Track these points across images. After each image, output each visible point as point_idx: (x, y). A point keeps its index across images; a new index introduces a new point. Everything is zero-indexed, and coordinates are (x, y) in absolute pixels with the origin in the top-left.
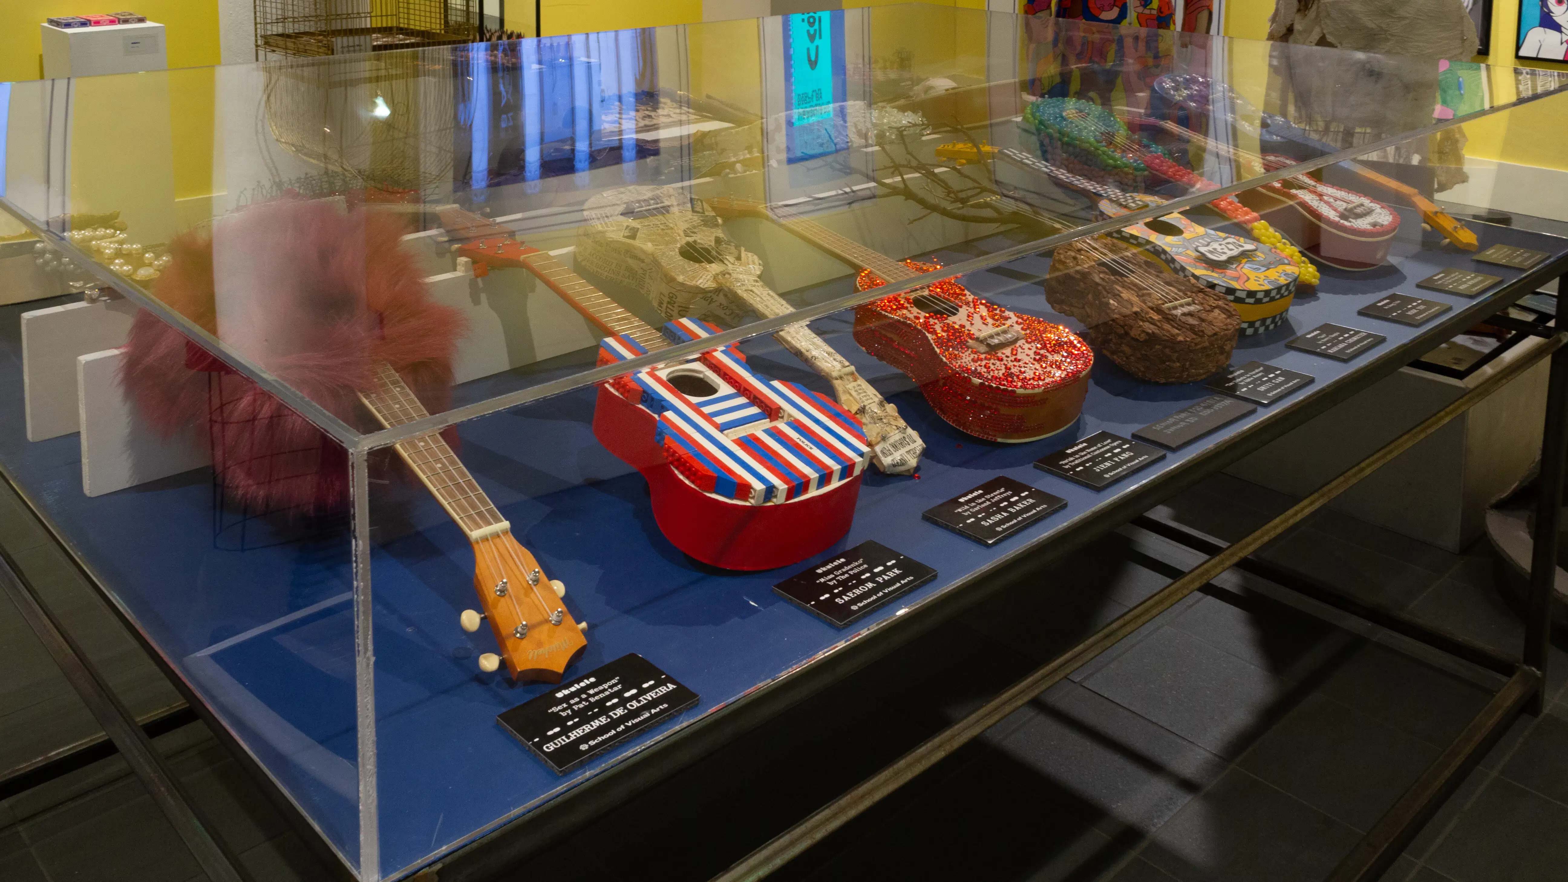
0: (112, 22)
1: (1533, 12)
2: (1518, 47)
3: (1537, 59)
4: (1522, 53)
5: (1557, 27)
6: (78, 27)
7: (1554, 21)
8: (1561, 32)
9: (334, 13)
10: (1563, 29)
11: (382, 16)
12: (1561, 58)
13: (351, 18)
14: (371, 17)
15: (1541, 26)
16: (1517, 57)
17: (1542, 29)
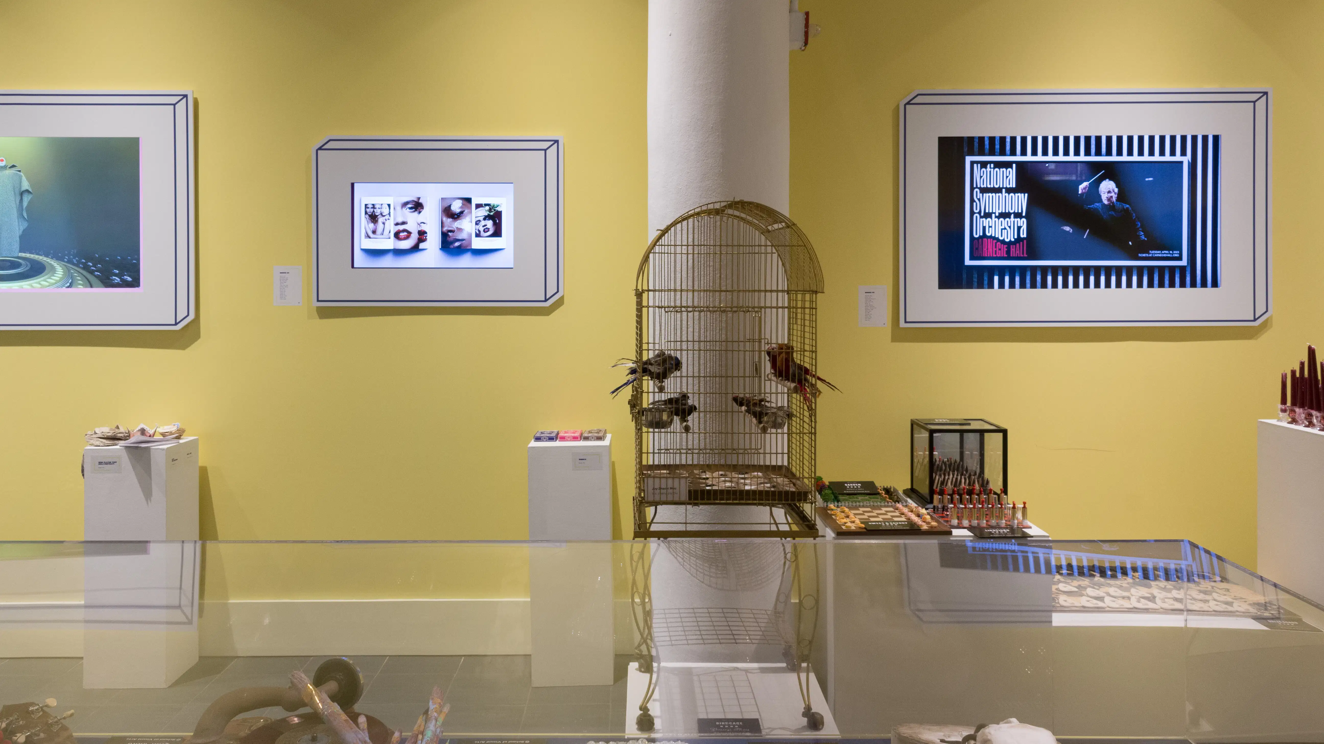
0: (575, 438)
6: (546, 441)
9: (729, 447)
11: (777, 453)
13: (748, 453)
14: (681, 453)
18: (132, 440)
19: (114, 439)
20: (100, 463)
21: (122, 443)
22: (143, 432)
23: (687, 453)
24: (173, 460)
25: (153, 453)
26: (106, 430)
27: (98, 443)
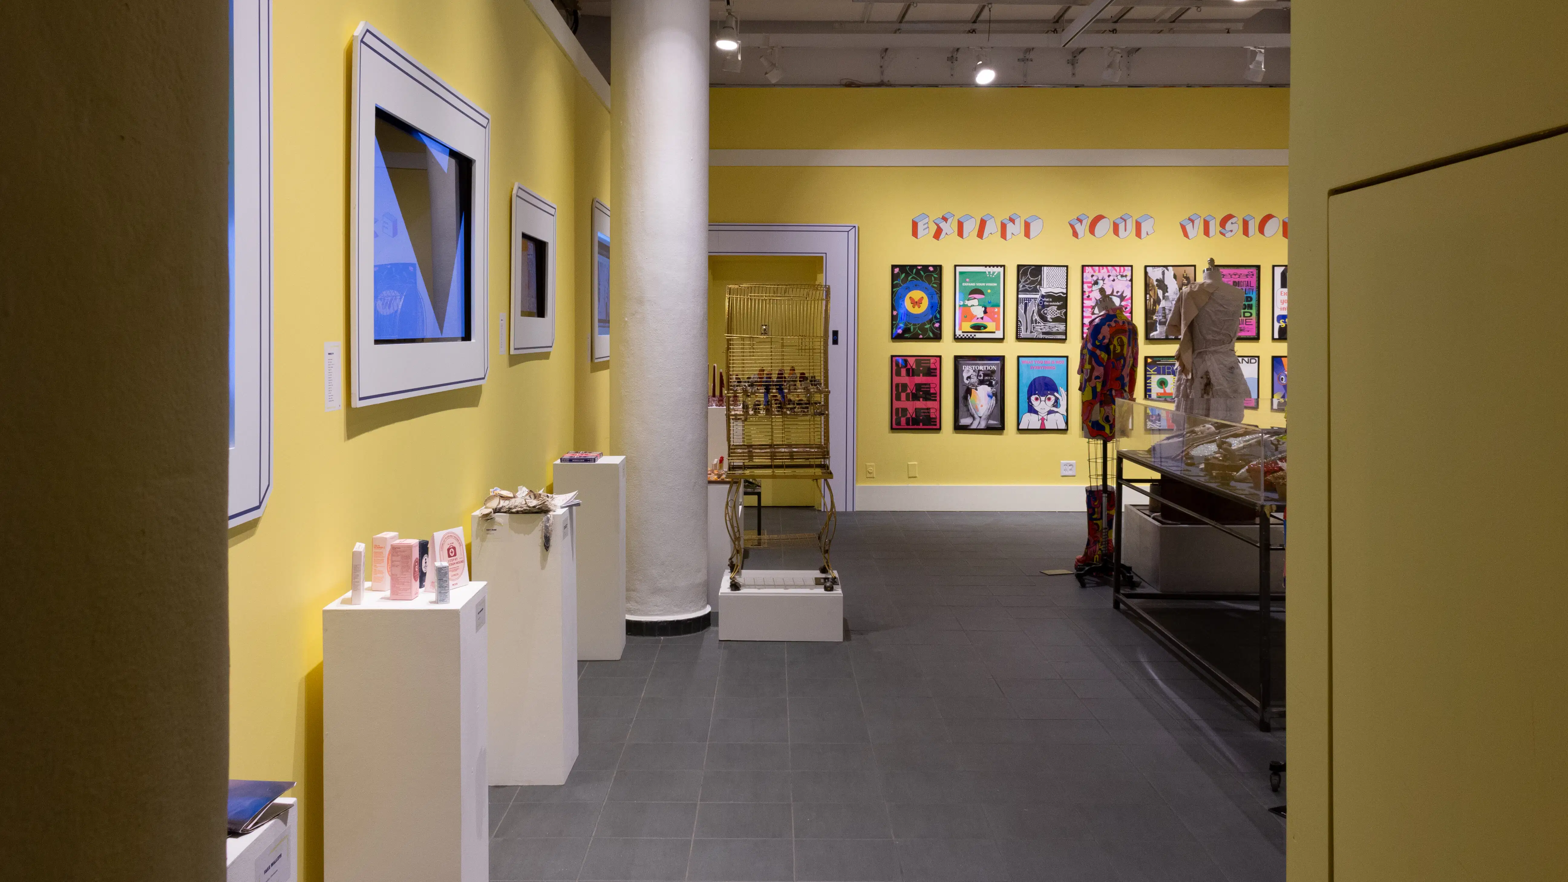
1: (1024, 405)
2: (1018, 424)
3: (1028, 430)
4: (1021, 427)
5: (1036, 412)
7: (1034, 409)
8: (1038, 414)
10: (1039, 413)
12: (1039, 428)
15: (1028, 412)
16: (1018, 429)
17: (1029, 414)
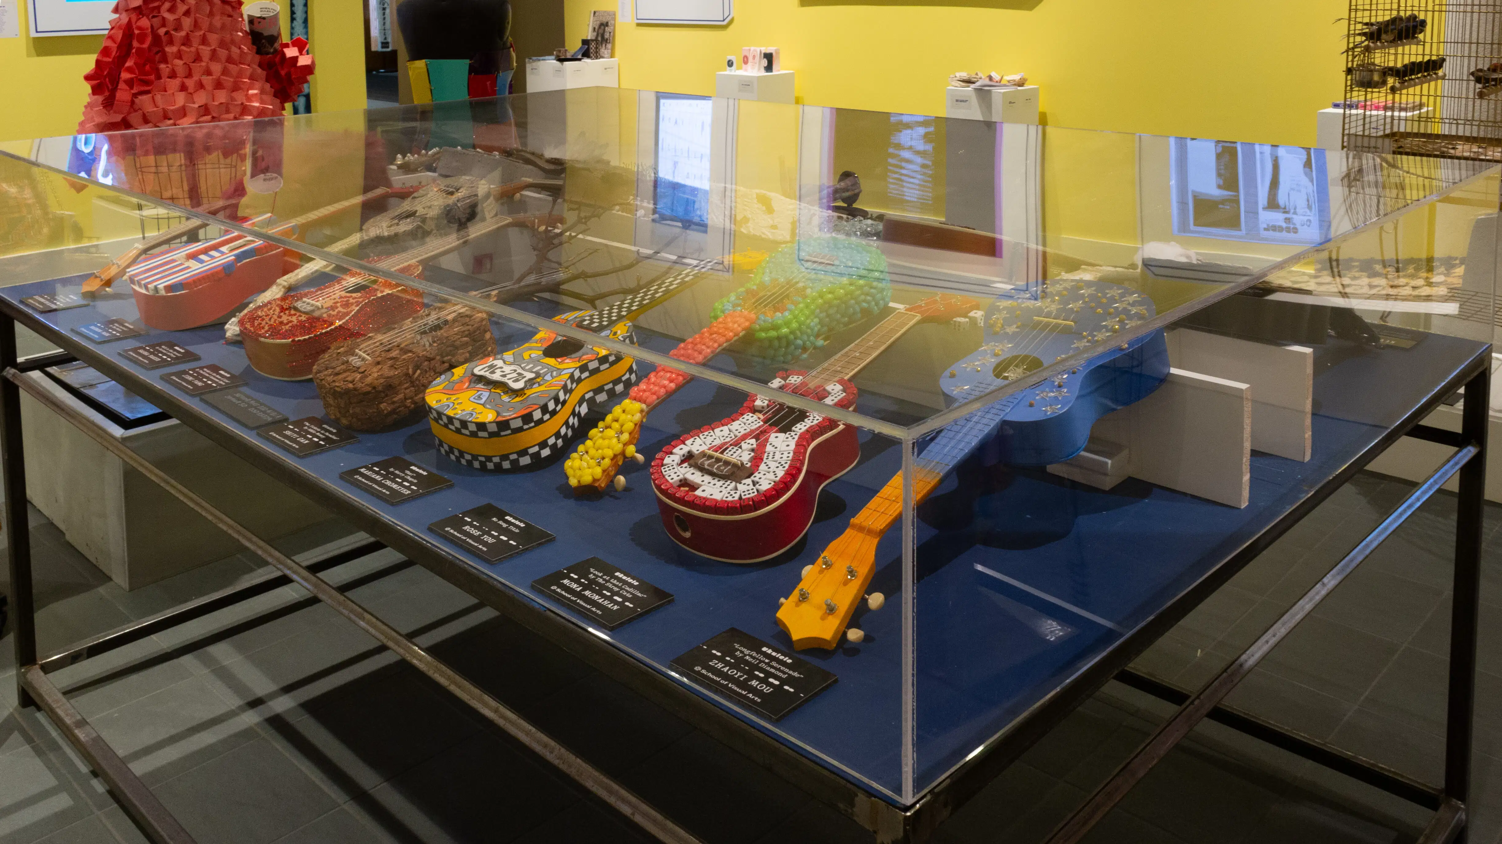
14: (1457, 124)
18: (978, 84)
19: (969, 82)
20: (957, 101)
21: (973, 86)
22: (990, 78)
23: (1465, 124)
24: (1010, 103)
25: (993, 95)
26: (964, 75)
27: (957, 85)
